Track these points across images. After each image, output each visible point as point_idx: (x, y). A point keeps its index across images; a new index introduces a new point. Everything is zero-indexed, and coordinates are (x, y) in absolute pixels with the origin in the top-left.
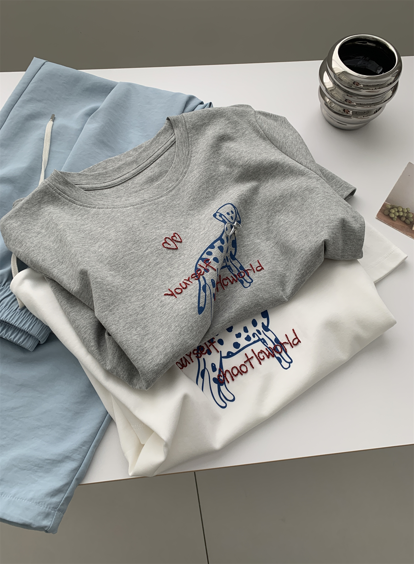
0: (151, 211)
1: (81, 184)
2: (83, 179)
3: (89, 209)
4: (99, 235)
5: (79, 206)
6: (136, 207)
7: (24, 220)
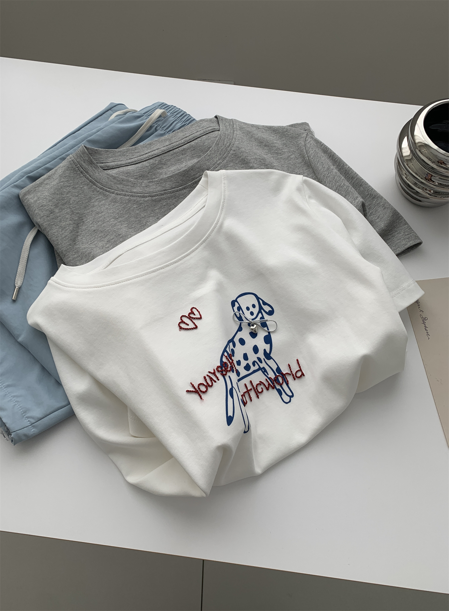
0: (169, 206)
1: (107, 162)
2: (110, 156)
3: (108, 193)
4: (111, 227)
5: (98, 189)
6: (155, 198)
7: (42, 195)
